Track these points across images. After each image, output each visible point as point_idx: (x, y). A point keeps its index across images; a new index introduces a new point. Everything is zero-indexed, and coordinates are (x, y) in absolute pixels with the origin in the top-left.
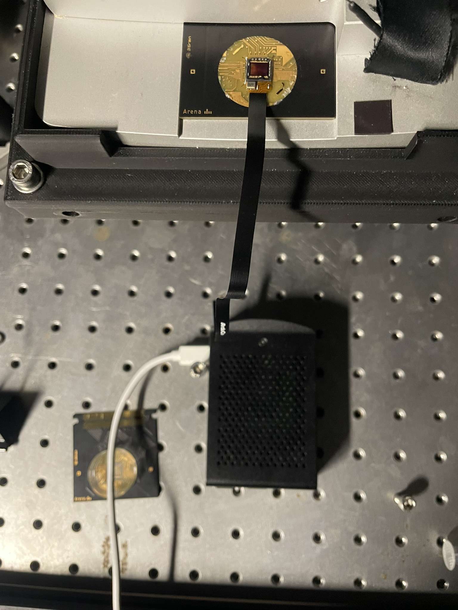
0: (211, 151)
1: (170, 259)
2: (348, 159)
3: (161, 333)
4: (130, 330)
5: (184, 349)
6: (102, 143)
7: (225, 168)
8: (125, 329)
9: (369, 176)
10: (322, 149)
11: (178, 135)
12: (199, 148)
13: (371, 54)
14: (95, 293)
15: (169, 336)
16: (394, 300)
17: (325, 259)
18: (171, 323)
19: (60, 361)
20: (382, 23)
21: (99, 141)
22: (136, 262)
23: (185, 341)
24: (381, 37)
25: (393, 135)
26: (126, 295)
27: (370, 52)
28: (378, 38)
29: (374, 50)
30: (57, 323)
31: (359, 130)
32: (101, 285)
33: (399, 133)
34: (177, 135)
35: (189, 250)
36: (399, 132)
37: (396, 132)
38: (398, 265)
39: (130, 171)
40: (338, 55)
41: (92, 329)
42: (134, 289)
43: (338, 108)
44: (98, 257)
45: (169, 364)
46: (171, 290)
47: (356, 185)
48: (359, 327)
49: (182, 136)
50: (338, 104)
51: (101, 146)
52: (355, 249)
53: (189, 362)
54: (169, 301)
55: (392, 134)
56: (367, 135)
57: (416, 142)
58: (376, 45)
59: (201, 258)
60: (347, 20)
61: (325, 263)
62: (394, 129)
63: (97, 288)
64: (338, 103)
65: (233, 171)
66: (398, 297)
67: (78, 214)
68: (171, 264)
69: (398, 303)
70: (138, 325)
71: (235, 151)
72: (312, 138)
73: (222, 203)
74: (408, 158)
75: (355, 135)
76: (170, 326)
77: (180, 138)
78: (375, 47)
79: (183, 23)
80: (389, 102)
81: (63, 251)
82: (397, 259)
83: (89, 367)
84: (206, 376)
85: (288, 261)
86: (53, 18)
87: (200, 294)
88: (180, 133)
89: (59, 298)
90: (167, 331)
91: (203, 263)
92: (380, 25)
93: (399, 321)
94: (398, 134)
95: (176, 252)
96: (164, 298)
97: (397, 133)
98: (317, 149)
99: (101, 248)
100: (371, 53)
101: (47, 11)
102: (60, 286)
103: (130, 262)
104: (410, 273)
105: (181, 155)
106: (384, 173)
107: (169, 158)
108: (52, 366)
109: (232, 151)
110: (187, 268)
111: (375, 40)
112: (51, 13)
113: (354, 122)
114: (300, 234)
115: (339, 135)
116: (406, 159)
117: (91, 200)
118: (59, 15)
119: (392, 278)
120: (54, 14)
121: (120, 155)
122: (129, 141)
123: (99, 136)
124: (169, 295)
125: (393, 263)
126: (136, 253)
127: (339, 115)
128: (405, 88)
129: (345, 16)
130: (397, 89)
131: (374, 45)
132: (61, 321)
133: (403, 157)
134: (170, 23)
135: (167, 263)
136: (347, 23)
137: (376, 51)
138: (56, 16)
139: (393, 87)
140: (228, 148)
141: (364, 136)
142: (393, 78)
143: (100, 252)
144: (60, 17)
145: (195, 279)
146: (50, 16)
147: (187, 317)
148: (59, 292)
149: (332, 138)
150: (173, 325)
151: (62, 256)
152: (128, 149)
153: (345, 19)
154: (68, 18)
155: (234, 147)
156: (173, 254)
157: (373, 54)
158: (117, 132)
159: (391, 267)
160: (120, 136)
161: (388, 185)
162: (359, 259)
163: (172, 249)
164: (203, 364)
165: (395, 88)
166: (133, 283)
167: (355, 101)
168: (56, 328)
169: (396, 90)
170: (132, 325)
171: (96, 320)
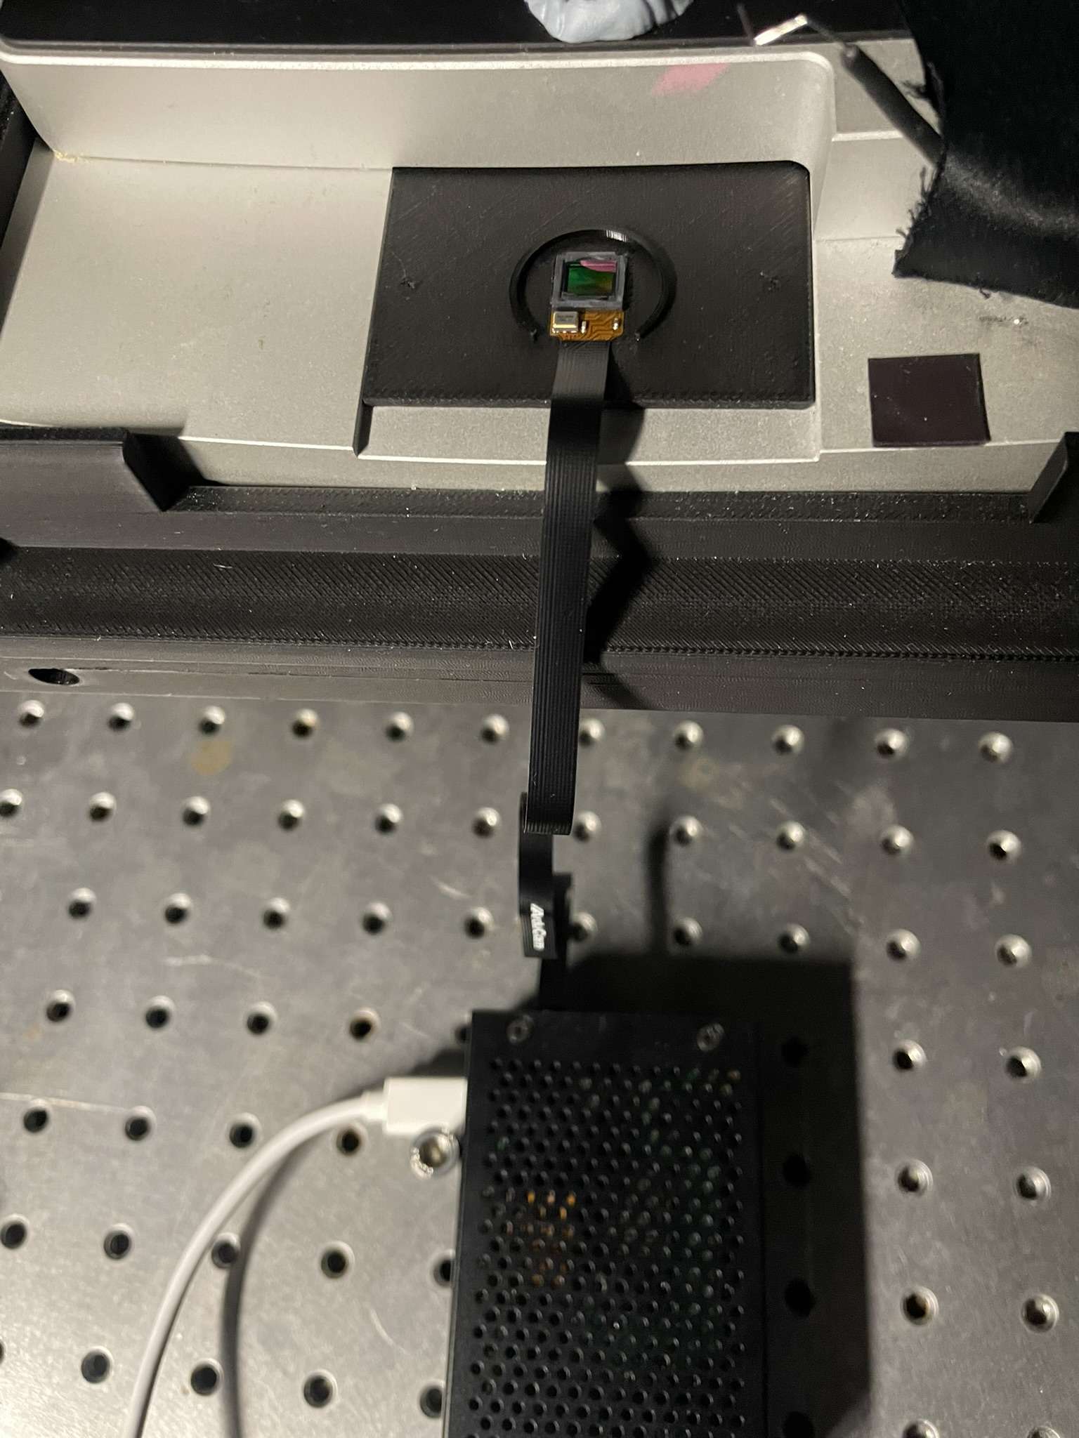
0: (452, 497)
1: (385, 826)
2: (855, 520)
3: (343, 1034)
4: (259, 1024)
5: (397, 1088)
6: (130, 462)
7: (495, 551)
8: (246, 1020)
9: (921, 576)
10: (776, 493)
11: (353, 447)
12: (417, 488)
13: (913, 218)
14: (176, 915)
15: (366, 1047)
16: (1006, 957)
17: (807, 837)
18: (376, 1005)
19: (59, 1109)
20: (944, 124)
21: (121, 459)
22: (294, 834)
23: (411, 1062)
24: (940, 167)
25: (987, 447)
26: (258, 924)
27: (910, 211)
28: (931, 169)
29: (922, 205)
30: (64, 997)
31: (884, 433)
32: (190, 893)
33: (1007, 443)
34: (351, 449)
35: (437, 801)
36: (1009, 439)
37: (1001, 438)
38: (1011, 859)
39: (223, 557)
40: (818, 242)
41: (158, 1018)
42: (281, 906)
43: (822, 376)
44: (194, 818)
45: (361, 1131)
46: (381, 910)
47: (883, 601)
48: (908, 1036)
49: (364, 452)
50: (822, 366)
51: (127, 472)
52: (889, 810)
53: (412, 1128)
54: (373, 941)
55: (988, 445)
56: (911, 449)
57: (1063, 465)
58: (926, 189)
59: (468, 826)
60: (840, 129)
61: (807, 848)
62: (992, 433)
63: (182, 901)
64: (820, 362)
65: (519, 559)
66: (1019, 948)
67: (75, 680)
68: (388, 839)
69: (1019, 965)
70: (281, 1008)
71: (520, 497)
72: (745, 457)
73: (483, 645)
74: (1038, 520)
75: (876, 446)
76: (369, 1014)
77: (361, 457)
78: (924, 193)
79: (391, 168)
80: (974, 360)
81: (105, 800)
82: (1009, 843)
83: (137, 1129)
84: (454, 1176)
85: (704, 838)
86: (50, 158)
87: (459, 923)
88: (361, 442)
89: (80, 927)
90: (361, 1029)
91: (472, 837)
92: (937, 130)
93: (1028, 1019)
94: (1003, 447)
95: (402, 807)
96: (360, 932)
97: (1003, 444)
98: (764, 493)
99: (203, 794)
100: (912, 214)
101: (36, 145)
102: (84, 895)
103: (278, 833)
104: (1049, 879)
105: (364, 507)
106: (968, 566)
107: (330, 515)
108: (37, 1121)
109: (513, 497)
110: (428, 850)
111: (923, 174)
112: (45, 146)
113: (869, 413)
114: (738, 768)
115: (826, 448)
116: (1034, 522)
117: (102, 635)
118: (66, 154)
119: (998, 896)
120: (54, 150)
121: (192, 506)
122: (218, 467)
123: (120, 445)
124: (374, 925)
125: (998, 852)
126: (296, 809)
127: (824, 396)
128: (1017, 322)
129: (834, 118)
130: (995, 326)
131: (920, 189)
132: (75, 992)
133: (1024, 517)
134: (356, 169)
135: (376, 836)
136: (841, 137)
137: (929, 207)
138: (58, 156)
139: (982, 320)
140: (503, 490)
141: (903, 449)
142: (981, 292)
143: (200, 806)
144: (69, 157)
145: (448, 882)
146: (44, 156)
147: (419, 991)
148: (80, 910)
149: (805, 457)
150: (378, 1012)
151: (100, 814)
152: (215, 490)
153: (834, 127)
154: (87, 161)
155: (519, 488)
156: (393, 814)
157: (921, 214)
158: (181, 438)
159: (994, 862)
160: (191, 452)
161: (981, 599)
162: (902, 838)
163: (389, 800)
164: (452, 1138)
165: (989, 324)
166: (279, 891)
167: (871, 357)
168: (59, 1012)
169: (992, 328)
170: (266, 1008)
171: (169, 993)
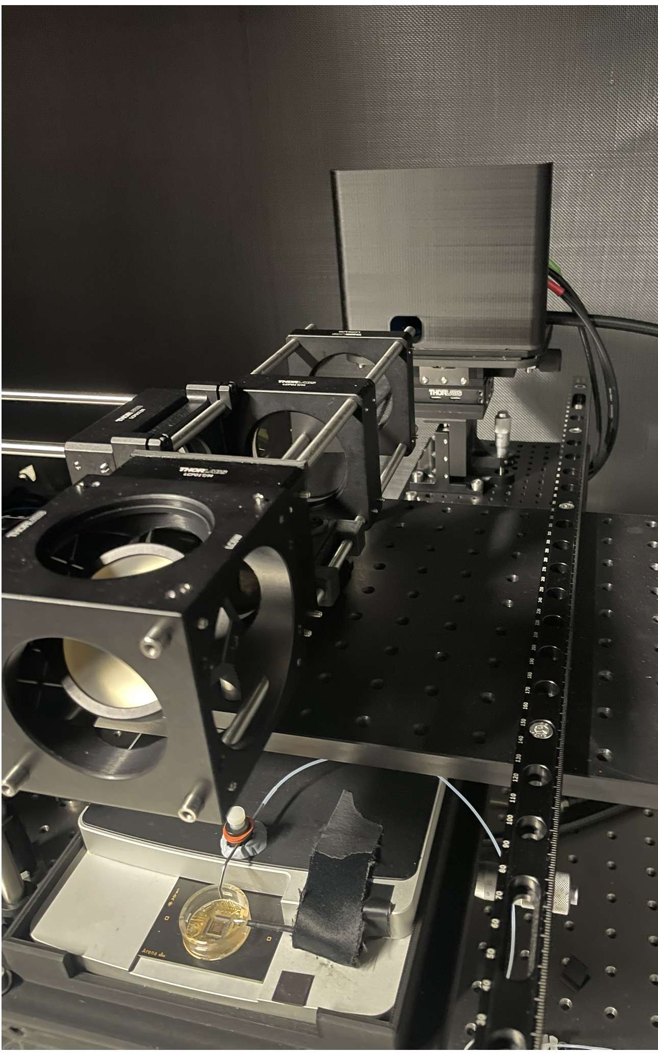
12: (146, 987)
21: (62, 961)
31: (276, 997)
34: (128, 971)
43: (268, 974)
49: (131, 972)
51: (62, 964)
55: (304, 1007)
56: (283, 1004)
62: (307, 1003)
64: (270, 969)
67: (22, 1033)
75: (272, 1000)
79: (179, 877)
80: (312, 977)
86: (86, 852)
88: (133, 968)
101: (83, 848)
112: (86, 848)
113: (275, 989)
115: (259, 998)
118: (91, 852)
120: (88, 850)
121: (79, 978)
123: (63, 956)
127: (266, 980)
128: (330, 967)
130: (323, 966)
134: (169, 875)
138: (88, 852)
140: (170, 992)
141: (279, 1003)
146: (85, 851)
149: (254, 1000)
152: (88, 975)
154: (96, 856)
158: (82, 956)
160: (84, 962)
167: (283, 970)
